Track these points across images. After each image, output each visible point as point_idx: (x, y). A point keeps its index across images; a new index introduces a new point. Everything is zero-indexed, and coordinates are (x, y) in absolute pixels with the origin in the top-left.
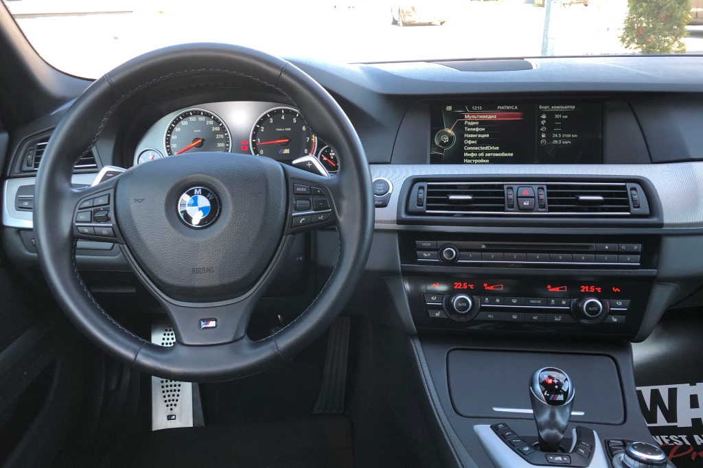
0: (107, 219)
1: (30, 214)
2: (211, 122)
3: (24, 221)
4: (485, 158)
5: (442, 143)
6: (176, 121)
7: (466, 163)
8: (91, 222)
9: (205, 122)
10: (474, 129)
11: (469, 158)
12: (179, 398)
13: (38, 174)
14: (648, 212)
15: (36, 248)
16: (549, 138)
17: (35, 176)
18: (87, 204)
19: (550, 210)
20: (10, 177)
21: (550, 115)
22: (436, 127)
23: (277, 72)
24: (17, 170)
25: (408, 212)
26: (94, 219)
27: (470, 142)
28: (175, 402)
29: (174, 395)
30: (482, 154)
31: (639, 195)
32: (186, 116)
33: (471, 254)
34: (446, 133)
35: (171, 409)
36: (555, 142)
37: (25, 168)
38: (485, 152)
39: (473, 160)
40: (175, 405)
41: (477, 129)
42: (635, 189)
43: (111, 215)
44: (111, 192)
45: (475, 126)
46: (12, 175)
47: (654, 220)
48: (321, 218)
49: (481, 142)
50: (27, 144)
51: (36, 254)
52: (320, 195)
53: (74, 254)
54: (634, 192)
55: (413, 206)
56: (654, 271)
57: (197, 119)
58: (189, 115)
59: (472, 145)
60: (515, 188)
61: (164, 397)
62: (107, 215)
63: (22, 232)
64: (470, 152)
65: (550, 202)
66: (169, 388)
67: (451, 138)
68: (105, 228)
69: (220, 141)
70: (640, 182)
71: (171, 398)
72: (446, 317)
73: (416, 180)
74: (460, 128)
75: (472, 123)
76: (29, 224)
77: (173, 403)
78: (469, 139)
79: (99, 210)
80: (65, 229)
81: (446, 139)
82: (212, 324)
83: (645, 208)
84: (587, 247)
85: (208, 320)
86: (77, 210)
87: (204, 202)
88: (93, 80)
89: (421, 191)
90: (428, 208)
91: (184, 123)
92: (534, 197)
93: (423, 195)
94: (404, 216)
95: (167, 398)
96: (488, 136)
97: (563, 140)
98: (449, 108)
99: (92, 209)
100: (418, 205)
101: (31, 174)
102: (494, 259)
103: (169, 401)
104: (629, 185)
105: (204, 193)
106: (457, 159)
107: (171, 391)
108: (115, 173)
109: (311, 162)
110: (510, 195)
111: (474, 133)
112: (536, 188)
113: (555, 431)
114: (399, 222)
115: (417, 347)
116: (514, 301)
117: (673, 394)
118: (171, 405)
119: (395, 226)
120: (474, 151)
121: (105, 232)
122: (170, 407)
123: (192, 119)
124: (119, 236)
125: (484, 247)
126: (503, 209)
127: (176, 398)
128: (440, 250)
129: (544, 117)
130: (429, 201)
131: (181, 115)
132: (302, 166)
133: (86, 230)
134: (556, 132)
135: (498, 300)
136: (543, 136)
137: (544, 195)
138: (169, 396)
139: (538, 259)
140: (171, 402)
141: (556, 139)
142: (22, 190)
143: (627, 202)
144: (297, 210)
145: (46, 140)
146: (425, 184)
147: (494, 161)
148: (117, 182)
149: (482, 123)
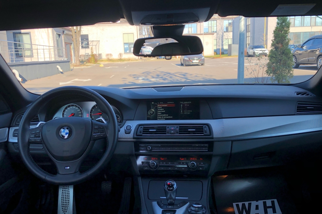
0: (39, 137)
1: (17, 138)
2: (77, 108)
3: (15, 140)
4: (164, 118)
5: (151, 114)
6: (66, 108)
7: (158, 120)
8: (35, 138)
9: (75, 108)
10: (160, 109)
11: (159, 118)
12: (68, 209)
13: (20, 125)
14: (209, 134)
15: (18, 149)
16: (183, 112)
17: (18, 126)
18: (34, 132)
19: (180, 134)
20: (12, 127)
21: (183, 105)
22: (149, 108)
23: (91, 94)
24: (14, 124)
25: (137, 135)
26: (35, 137)
27: (159, 113)
28: (66, 210)
29: (66, 208)
30: (163, 117)
31: (206, 129)
32: (69, 106)
33: (156, 148)
34: (152, 111)
35: (65, 213)
36: (185, 113)
37: (17, 123)
38: (164, 116)
39: (160, 119)
40: (66, 212)
41: (162, 109)
42: (206, 127)
43: (40, 135)
44: (41, 129)
45: (161, 108)
46: (13, 126)
47: (211, 136)
48: (102, 135)
49: (163, 113)
50: (18, 116)
51: (18, 151)
52: (102, 128)
53: (29, 151)
54: (205, 128)
55: (139, 133)
56: (212, 153)
57: (73, 107)
58: (70, 106)
59: (160, 114)
60: (170, 127)
61: (62, 208)
62: (39, 136)
63: (14, 144)
64: (159, 116)
65: (180, 131)
66: (64, 205)
67: (153, 112)
68: (38, 139)
69: (80, 114)
70: (208, 125)
71: (65, 209)
72: (148, 169)
73: (140, 125)
74: (156, 109)
75: (160, 108)
76: (16, 141)
77: (66, 211)
78: (159, 112)
79: (37, 134)
80: (27, 140)
81: (152, 113)
82: (68, 168)
83: (208, 133)
84: (191, 145)
85: (67, 167)
86: (31, 134)
87: (67, 131)
88: (40, 95)
89: (141, 128)
90: (143, 134)
91: (69, 109)
92: (175, 130)
93: (142, 130)
94: (135, 136)
95: (63, 209)
96: (164, 111)
97: (188, 112)
98: (153, 103)
99: (35, 134)
100: (140, 133)
101: (18, 125)
102: (163, 149)
103: (64, 210)
104: (204, 126)
105: (67, 129)
106: (155, 119)
107: (65, 206)
108: (42, 123)
109: (101, 119)
110: (168, 129)
111: (161, 110)
112: (176, 127)
113: (172, 200)
114: (134, 138)
115: (140, 179)
116: (170, 163)
117: (250, 205)
118: (65, 212)
119: (133, 140)
120: (160, 116)
121: (38, 140)
122: (64, 212)
123: (71, 107)
124: (42, 142)
125: (160, 146)
126: (165, 134)
127: (67, 209)
128: (146, 147)
129: (182, 105)
130: (143, 132)
131: (68, 106)
132: (99, 121)
133: (33, 140)
134: (186, 110)
135: (165, 163)
136: (181, 111)
137: (178, 129)
138: (64, 208)
139: (176, 149)
140: (65, 211)
141: (185, 112)
142: (15, 130)
143: (203, 131)
144: (95, 133)
145: (23, 115)
146: (142, 126)
147: (166, 119)
148: (43, 126)
149: (163, 107)
